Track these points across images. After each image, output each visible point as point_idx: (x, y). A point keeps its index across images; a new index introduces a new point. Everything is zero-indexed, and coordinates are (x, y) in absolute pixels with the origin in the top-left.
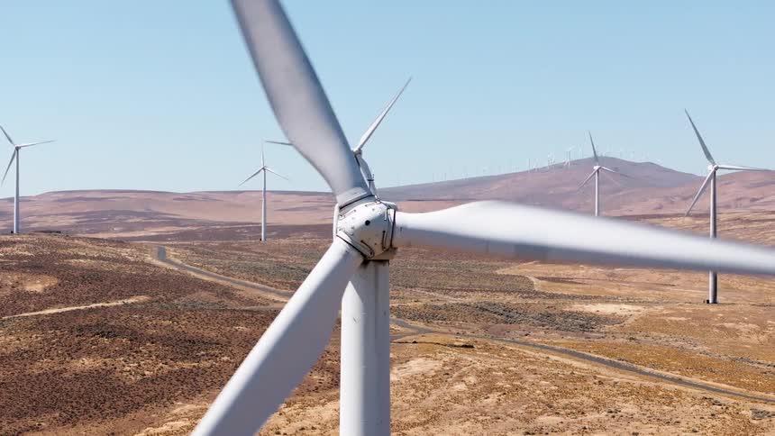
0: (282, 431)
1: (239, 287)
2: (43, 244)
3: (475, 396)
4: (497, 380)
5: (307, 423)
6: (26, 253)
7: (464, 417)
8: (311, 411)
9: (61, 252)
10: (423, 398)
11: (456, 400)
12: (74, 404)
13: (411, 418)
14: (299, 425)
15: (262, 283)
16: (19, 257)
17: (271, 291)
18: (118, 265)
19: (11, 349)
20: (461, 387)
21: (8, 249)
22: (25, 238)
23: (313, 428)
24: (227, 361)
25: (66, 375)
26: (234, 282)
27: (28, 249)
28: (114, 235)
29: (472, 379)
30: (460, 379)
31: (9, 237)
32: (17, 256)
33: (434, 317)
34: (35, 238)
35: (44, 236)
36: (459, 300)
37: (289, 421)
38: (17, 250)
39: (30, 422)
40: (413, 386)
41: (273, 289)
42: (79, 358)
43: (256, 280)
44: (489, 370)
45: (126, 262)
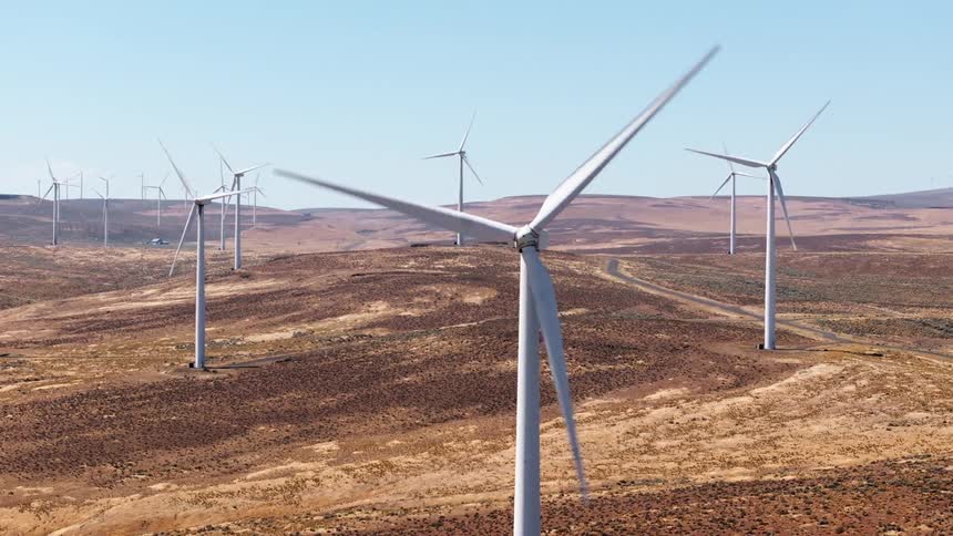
0: (675, 421)
1: (684, 301)
2: (488, 255)
3: (860, 395)
4: (887, 383)
5: (700, 415)
6: (469, 265)
7: (840, 412)
8: (706, 406)
9: (506, 264)
10: (813, 396)
11: (841, 398)
12: (496, 399)
13: (795, 412)
14: (692, 416)
15: (711, 297)
16: (459, 269)
17: (713, 305)
18: (563, 278)
19: (443, 352)
20: (852, 388)
21: (450, 261)
22: (468, 249)
23: (704, 419)
24: (642, 365)
25: (491, 375)
26: (682, 296)
27: (471, 261)
28: (575, 248)
29: (864, 382)
30: (853, 382)
31: (452, 249)
32: (459, 268)
33: (871, 331)
34: (479, 250)
35: (489, 248)
36: (906, 316)
37: (684, 413)
38: (459, 262)
39: (455, 412)
40: (807, 387)
41: (719, 303)
42: (505, 360)
43: (705, 295)
44: (884, 375)
45: (572, 274)
